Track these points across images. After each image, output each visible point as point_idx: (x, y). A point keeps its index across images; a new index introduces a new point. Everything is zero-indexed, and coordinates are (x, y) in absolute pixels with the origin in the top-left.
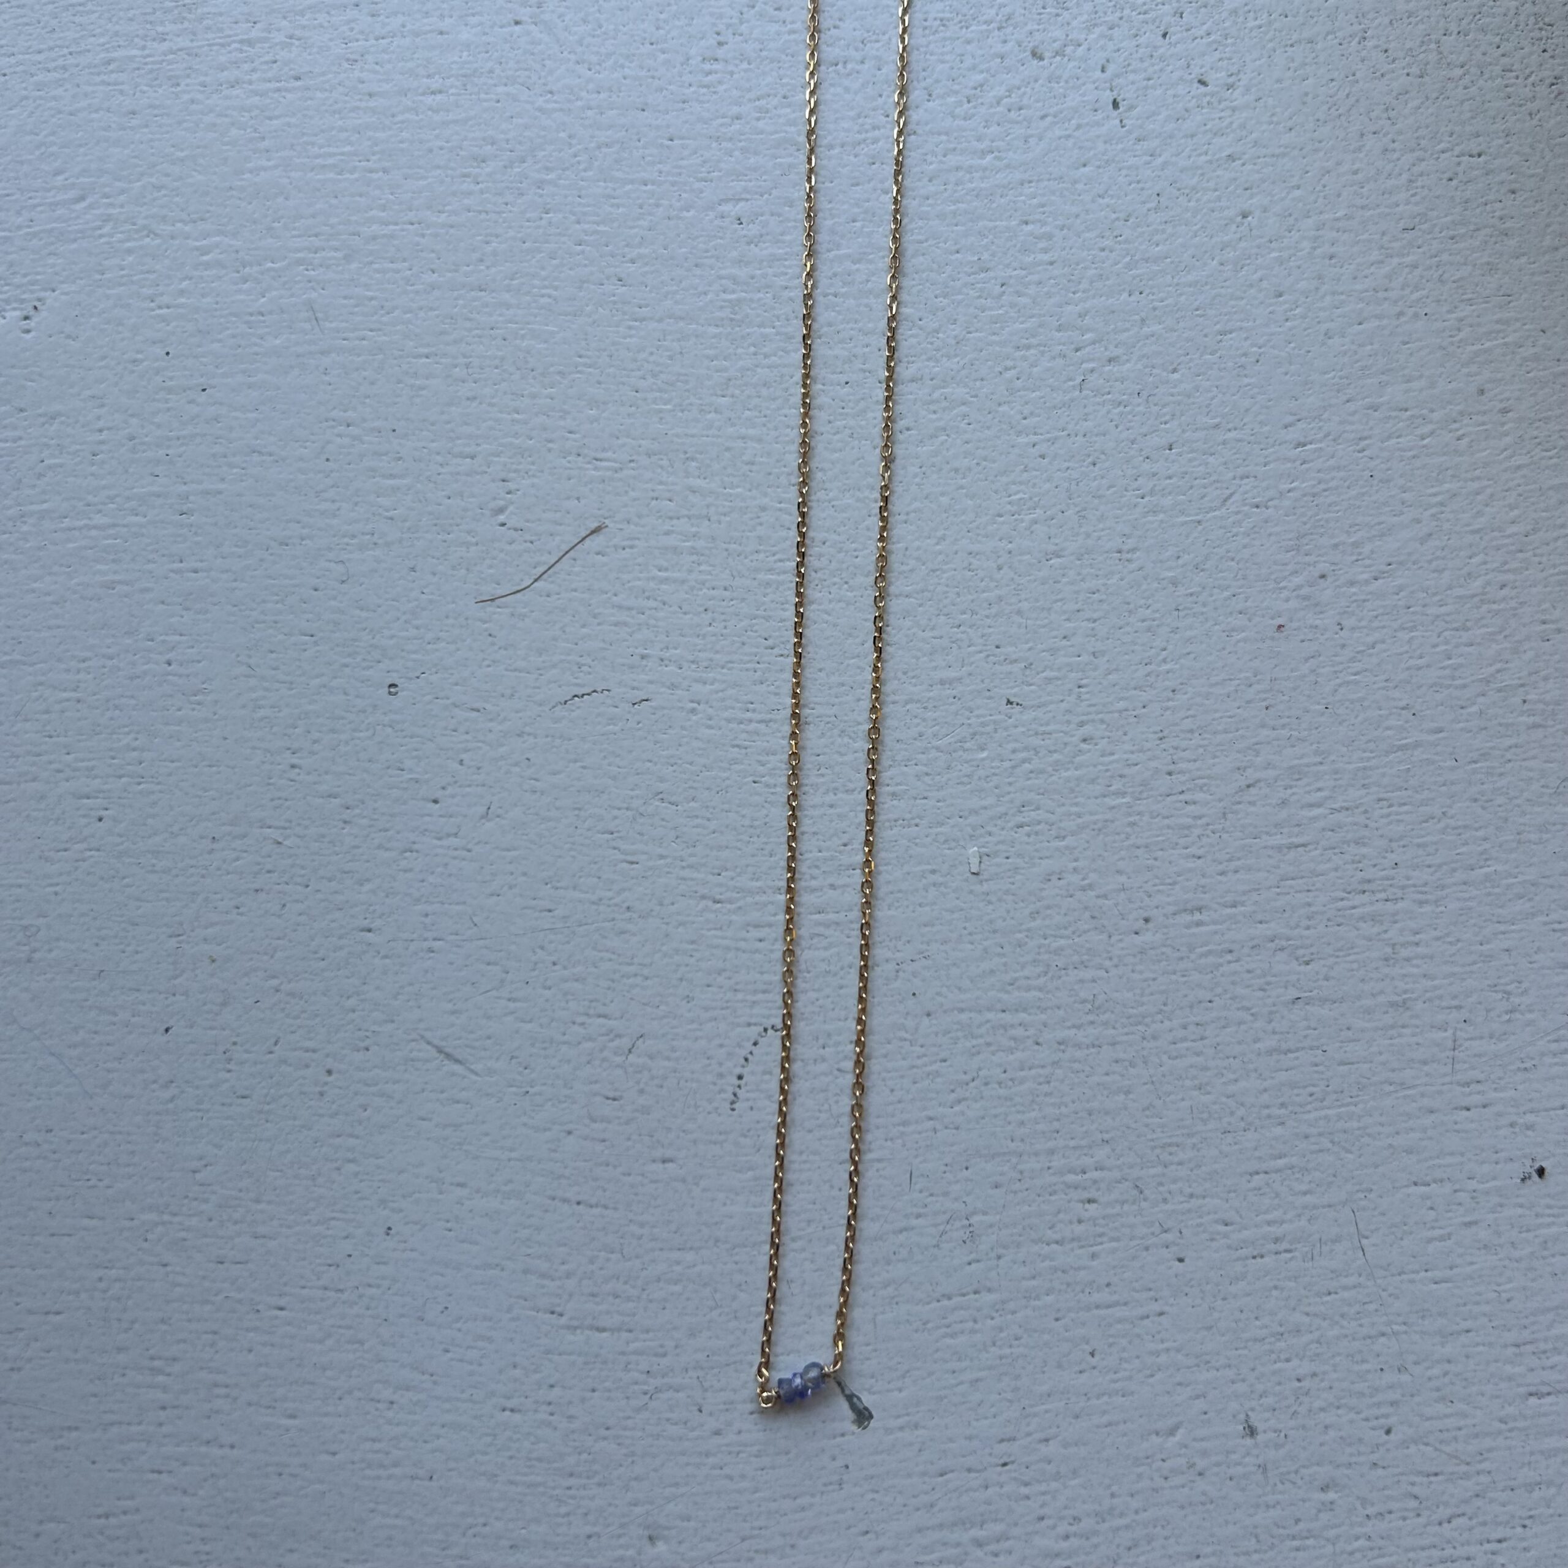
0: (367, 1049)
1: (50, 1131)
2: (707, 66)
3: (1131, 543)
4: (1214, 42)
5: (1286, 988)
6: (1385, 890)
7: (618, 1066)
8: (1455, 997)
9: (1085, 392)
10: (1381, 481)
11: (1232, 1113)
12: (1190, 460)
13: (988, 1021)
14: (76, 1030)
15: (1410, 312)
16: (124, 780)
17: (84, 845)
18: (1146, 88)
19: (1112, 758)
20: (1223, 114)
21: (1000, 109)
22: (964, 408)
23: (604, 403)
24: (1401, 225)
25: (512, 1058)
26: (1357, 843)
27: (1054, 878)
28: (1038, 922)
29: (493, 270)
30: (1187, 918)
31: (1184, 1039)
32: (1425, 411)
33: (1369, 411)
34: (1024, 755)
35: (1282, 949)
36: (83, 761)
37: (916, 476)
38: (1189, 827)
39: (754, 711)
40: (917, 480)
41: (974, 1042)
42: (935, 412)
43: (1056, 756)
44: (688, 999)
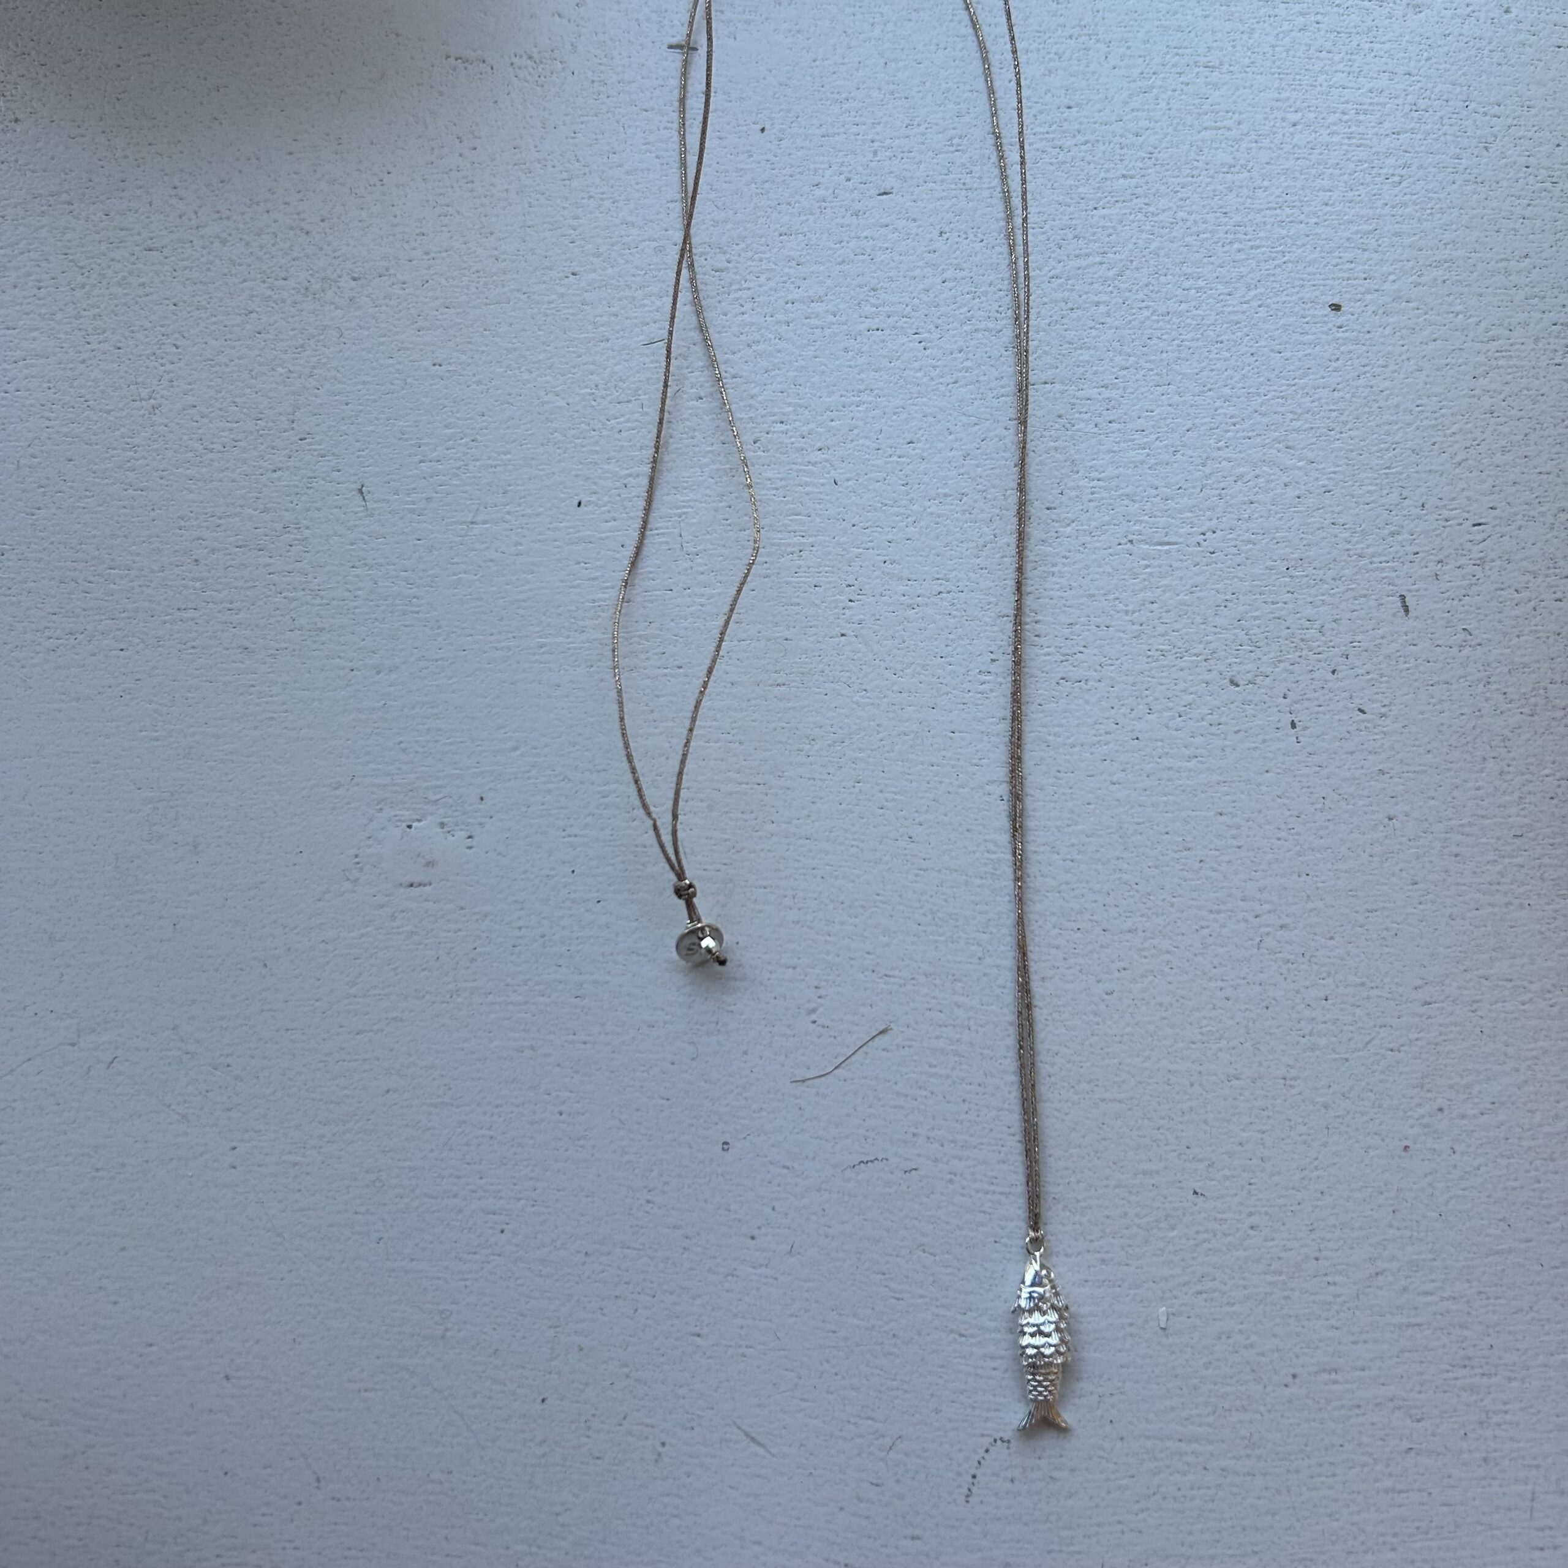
0: (693, 1428)
1: (450, 1472)
2: (983, 678)
3: (1293, 1073)
4: (1372, 679)
5: (1401, 1439)
6: (1481, 1367)
7: (882, 1460)
8: (1535, 1458)
9: (1262, 950)
10: (1489, 1036)
11: (1355, 1538)
12: (1342, 1010)
13: (1167, 1448)
14: (475, 1395)
15: (1516, 902)
16: (522, 1202)
17: (488, 1251)
18: (1317, 713)
19: (1272, 1243)
20: (1376, 737)
21: (1204, 723)
22: (1168, 957)
23: (895, 932)
24: (1513, 832)
25: (802, 1445)
26: (1461, 1327)
27: (1224, 1337)
28: (1210, 1371)
29: (816, 824)
30: (1326, 1376)
31: (1320, 1475)
32: (1526, 983)
33: (1483, 980)
34: (1205, 1236)
35: (1399, 1408)
36: (491, 1184)
37: (1129, 1006)
38: (1330, 1303)
39: (997, 1185)
40: (1130, 1010)
41: (1156, 1464)
42: (1145, 957)
43: (1230, 1239)
44: (937, 1411)
